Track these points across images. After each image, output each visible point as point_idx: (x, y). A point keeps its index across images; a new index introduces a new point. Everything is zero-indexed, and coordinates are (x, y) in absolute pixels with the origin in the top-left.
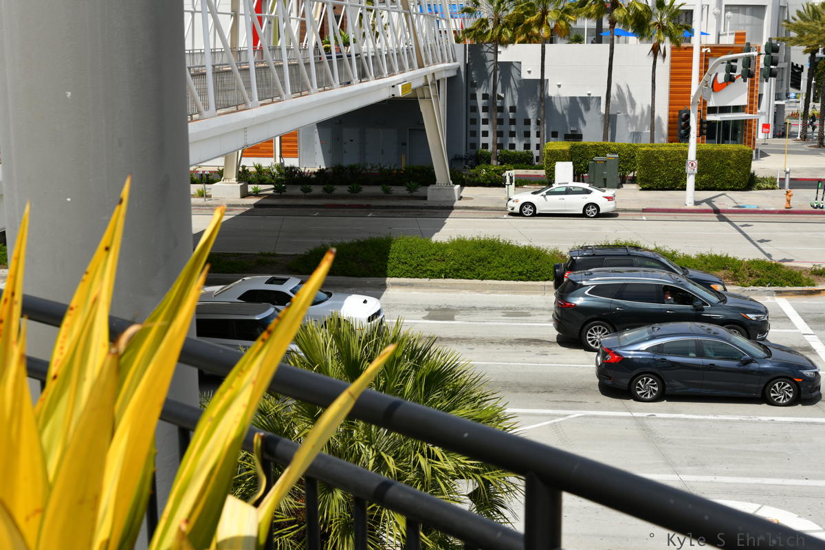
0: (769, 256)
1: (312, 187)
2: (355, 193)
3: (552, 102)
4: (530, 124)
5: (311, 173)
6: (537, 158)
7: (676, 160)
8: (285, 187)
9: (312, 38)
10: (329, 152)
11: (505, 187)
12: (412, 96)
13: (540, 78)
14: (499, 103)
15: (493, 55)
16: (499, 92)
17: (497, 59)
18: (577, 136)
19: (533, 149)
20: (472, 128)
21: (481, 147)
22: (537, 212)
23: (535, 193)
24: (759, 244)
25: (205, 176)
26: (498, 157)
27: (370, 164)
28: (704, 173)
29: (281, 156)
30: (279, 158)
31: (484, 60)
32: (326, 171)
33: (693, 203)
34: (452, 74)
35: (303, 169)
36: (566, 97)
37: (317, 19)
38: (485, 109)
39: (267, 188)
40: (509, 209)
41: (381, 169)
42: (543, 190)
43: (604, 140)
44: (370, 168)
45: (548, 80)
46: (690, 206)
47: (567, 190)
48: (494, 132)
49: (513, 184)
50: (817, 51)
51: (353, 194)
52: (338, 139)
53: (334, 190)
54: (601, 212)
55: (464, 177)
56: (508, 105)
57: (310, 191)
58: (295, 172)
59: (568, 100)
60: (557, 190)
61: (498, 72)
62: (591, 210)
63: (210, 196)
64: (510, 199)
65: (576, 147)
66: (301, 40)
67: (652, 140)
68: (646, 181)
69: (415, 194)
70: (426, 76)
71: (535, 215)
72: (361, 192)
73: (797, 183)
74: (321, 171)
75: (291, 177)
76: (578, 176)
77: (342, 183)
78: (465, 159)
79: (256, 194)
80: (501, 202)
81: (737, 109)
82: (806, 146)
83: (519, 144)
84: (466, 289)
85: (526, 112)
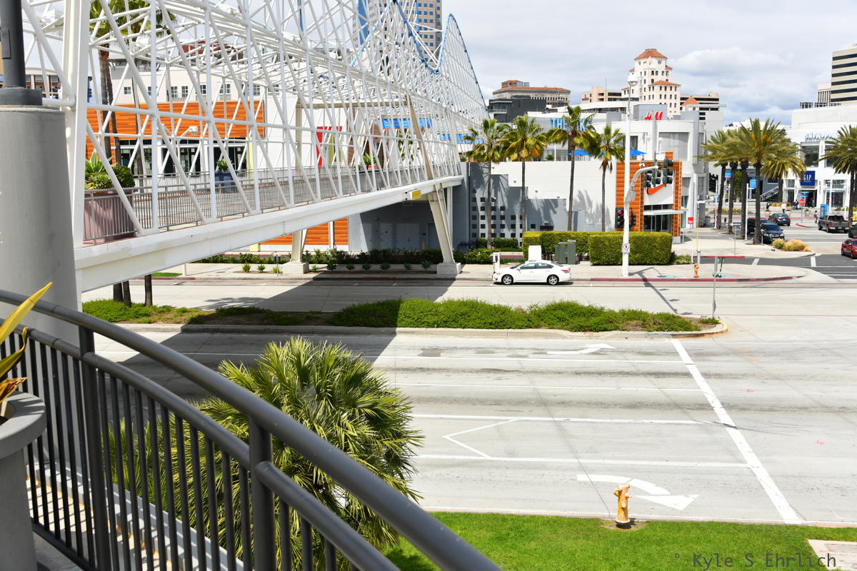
0: (675, 310)
1: (355, 265)
2: (386, 269)
3: (532, 204)
4: (515, 219)
5: (355, 256)
6: (521, 243)
7: (617, 244)
8: (335, 266)
9: (358, 159)
10: (371, 240)
11: (493, 264)
12: (424, 199)
13: (521, 186)
14: (493, 204)
15: (487, 170)
16: (493, 196)
17: (490, 173)
18: (550, 228)
19: (518, 237)
20: (473, 222)
21: (480, 236)
22: (514, 282)
23: (512, 268)
24: (669, 302)
25: (277, 259)
26: (492, 243)
27: (398, 249)
28: (637, 253)
29: (334, 244)
30: (332, 245)
31: (482, 172)
32: (366, 254)
33: (627, 274)
34: (458, 183)
35: (349, 253)
36: (541, 200)
37: (362, 145)
38: (483, 209)
39: (323, 267)
40: (494, 280)
41: (405, 253)
42: (518, 265)
43: (568, 230)
44: (397, 251)
45: (527, 187)
46: (626, 276)
47: (535, 266)
48: (489, 225)
49: (499, 262)
50: (727, 164)
51: (384, 270)
52: (377, 231)
53: (370, 267)
54: (560, 281)
55: (465, 257)
57: (353, 268)
58: (344, 255)
59: (543, 201)
60: (530, 265)
61: (492, 181)
62: (553, 280)
63: (282, 273)
64: (495, 273)
65: (546, 235)
66: (350, 160)
67: (604, 229)
68: (596, 259)
69: (428, 269)
70: (434, 186)
71: (512, 283)
72: (389, 269)
73: (707, 260)
74: (363, 254)
75: (341, 258)
76: (546, 254)
77: (377, 262)
78: (468, 244)
79: (315, 271)
80: (489, 275)
81: (666, 207)
82: (720, 233)
83: (507, 233)
84: (452, 335)
85: (513, 211)
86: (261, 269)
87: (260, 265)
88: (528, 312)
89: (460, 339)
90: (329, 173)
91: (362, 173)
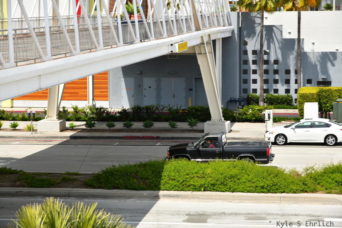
1: (115, 123)
2: (149, 127)
3: (307, 56)
4: (290, 73)
5: (116, 113)
6: (296, 100)
8: (94, 123)
9: (120, 8)
10: (133, 96)
11: (265, 123)
12: (191, 52)
14: (265, 57)
15: (260, 19)
16: (265, 48)
17: (263, 23)
18: (327, 83)
19: (292, 93)
20: (244, 77)
21: (251, 91)
22: (288, 142)
23: (286, 127)
25: (32, 116)
26: (264, 99)
27: (162, 105)
29: (93, 100)
30: (92, 101)
31: (254, 22)
32: (127, 111)
34: (228, 35)
35: (109, 110)
36: (318, 53)
38: (254, 62)
39: (81, 124)
40: (267, 140)
41: (170, 109)
42: (293, 124)
44: (162, 107)
45: (303, 39)
47: (311, 124)
48: (261, 80)
49: (271, 120)
51: (147, 129)
52: (140, 86)
53: (131, 125)
54: (338, 141)
55: (235, 115)
56: (272, 59)
57: (114, 126)
58: (104, 112)
59: (320, 54)
60: (305, 124)
61: (264, 33)
62: (331, 140)
63: (36, 130)
64: (267, 132)
65: (323, 91)
66: (111, 9)
69: (195, 128)
70: (202, 37)
71: (286, 144)
72: (153, 127)
74: (124, 111)
75: (100, 115)
76: (323, 112)
77: (139, 120)
78: (238, 101)
79: (72, 129)
80: (261, 134)
83: (281, 89)
84: (220, 199)
85: (287, 65)
86: (14, 127)
87: (12, 122)
88: (303, 175)
89: (228, 203)
90: (89, 23)
91: (124, 23)
